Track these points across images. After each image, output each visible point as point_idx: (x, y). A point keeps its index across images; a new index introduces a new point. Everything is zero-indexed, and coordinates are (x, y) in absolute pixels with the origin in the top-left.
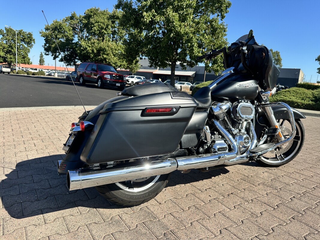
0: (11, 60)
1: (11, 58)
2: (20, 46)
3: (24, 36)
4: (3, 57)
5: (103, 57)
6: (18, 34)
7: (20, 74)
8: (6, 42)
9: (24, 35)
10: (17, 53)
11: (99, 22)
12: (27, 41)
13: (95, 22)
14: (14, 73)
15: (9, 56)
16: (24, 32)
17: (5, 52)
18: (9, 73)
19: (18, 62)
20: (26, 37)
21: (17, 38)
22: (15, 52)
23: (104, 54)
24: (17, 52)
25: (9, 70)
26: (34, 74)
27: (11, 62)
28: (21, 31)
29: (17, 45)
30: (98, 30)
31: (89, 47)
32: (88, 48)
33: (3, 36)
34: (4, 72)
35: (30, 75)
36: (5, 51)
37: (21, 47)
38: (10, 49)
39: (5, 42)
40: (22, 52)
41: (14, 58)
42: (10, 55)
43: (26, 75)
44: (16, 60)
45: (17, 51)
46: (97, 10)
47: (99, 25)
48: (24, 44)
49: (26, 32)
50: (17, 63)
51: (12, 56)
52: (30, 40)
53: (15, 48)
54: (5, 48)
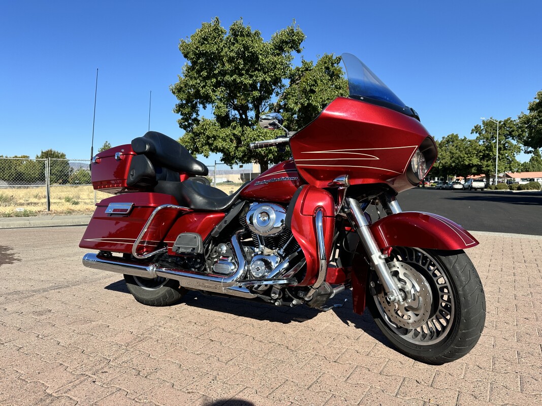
1: (487, 166)
3: (511, 128)
6: (502, 127)
7: (500, 189)
8: (483, 142)
9: (511, 126)
10: (499, 157)
12: (517, 134)
16: (511, 121)
18: (482, 189)
20: (515, 128)
21: (499, 134)
22: (494, 156)
25: (482, 184)
26: (519, 188)
28: (509, 119)
29: (500, 143)
33: (480, 134)
34: (475, 189)
35: (514, 191)
36: (481, 155)
38: (487, 152)
39: (481, 143)
40: (507, 155)
42: (487, 161)
43: (509, 190)
48: (512, 141)
50: (497, 172)
51: (489, 162)
54: (480, 152)
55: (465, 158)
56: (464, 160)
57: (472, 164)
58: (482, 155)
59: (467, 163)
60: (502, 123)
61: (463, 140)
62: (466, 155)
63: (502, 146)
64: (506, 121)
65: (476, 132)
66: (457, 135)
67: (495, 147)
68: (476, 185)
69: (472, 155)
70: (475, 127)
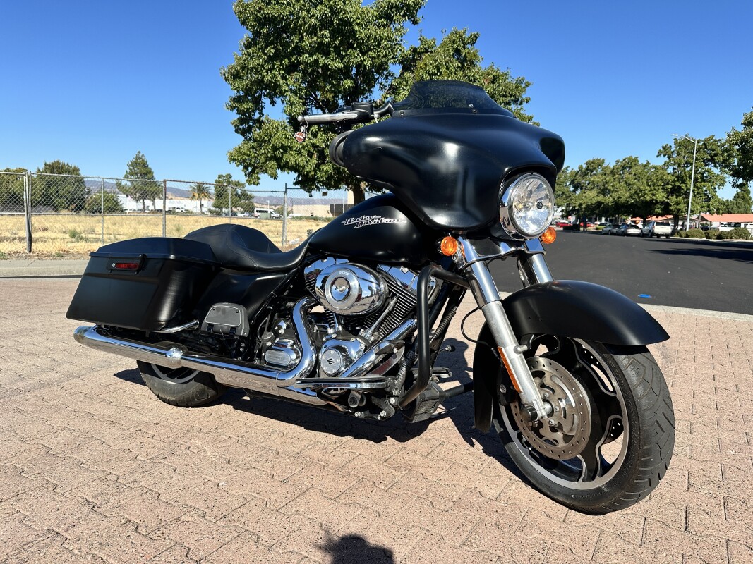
0: (678, 207)
2: (703, 174)
3: (713, 150)
4: (662, 203)
6: (701, 149)
7: (693, 236)
8: (674, 169)
9: (714, 147)
10: (693, 191)
14: (681, 236)
15: (674, 199)
16: (715, 141)
17: (668, 192)
18: (667, 236)
19: (692, 211)
20: (719, 151)
21: (697, 159)
22: (687, 189)
24: (692, 188)
27: (679, 210)
28: (711, 138)
29: (696, 172)
33: (669, 157)
34: (658, 235)
37: (705, 175)
38: (678, 184)
39: (670, 170)
41: (685, 203)
42: (677, 196)
43: (704, 239)
44: (688, 206)
45: (694, 186)
48: (714, 169)
49: (719, 140)
50: (689, 213)
51: (681, 199)
52: (728, 156)
54: (668, 183)
55: (647, 192)
56: (645, 194)
57: (656, 200)
58: (671, 189)
59: (648, 199)
60: (702, 143)
61: (645, 166)
62: (648, 188)
63: (699, 176)
64: (707, 140)
65: (664, 155)
66: (637, 158)
67: (690, 177)
68: (659, 229)
69: (657, 188)
70: (664, 148)
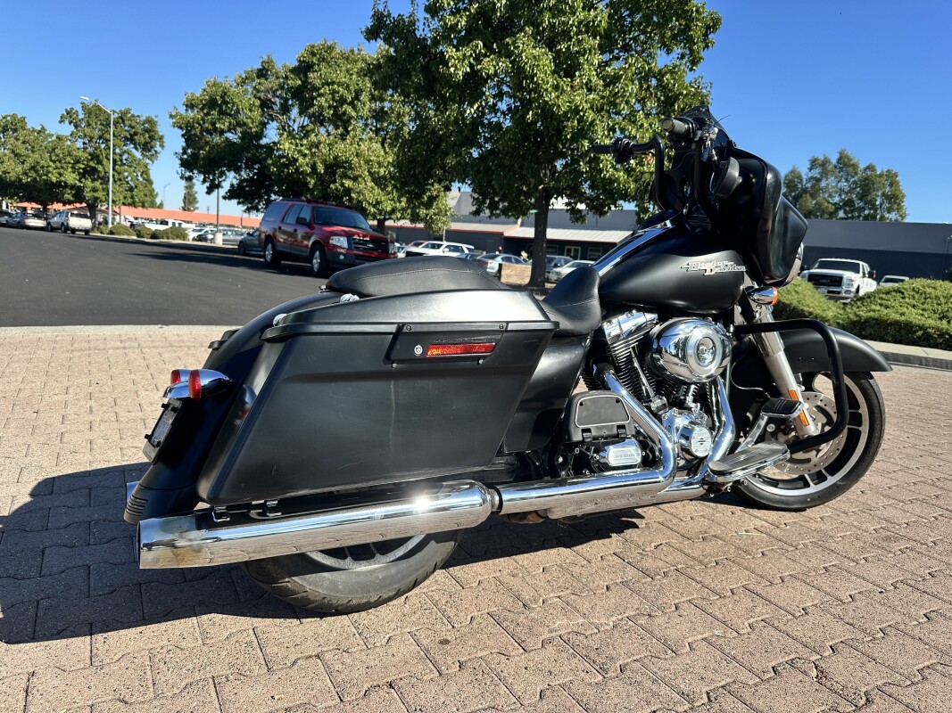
0: (96, 195)
1: (94, 190)
2: (121, 156)
4: (72, 187)
5: (342, 185)
6: (118, 122)
7: (119, 234)
8: (84, 143)
11: (333, 83)
12: (142, 140)
13: (323, 85)
14: (101, 233)
15: (89, 183)
16: (133, 116)
17: (79, 173)
18: (87, 232)
21: (114, 134)
22: (105, 172)
23: (347, 177)
24: (111, 172)
25: (86, 223)
26: (154, 235)
27: (96, 199)
28: (127, 111)
29: (114, 153)
30: (330, 107)
31: (305, 156)
32: (301, 160)
33: (76, 127)
34: (74, 231)
35: (146, 240)
36: (80, 168)
37: (124, 157)
38: (92, 164)
39: (79, 144)
40: (126, 174)
41: (103, 189)
42: (93, 181)
43: (135, 238)
44: (108, 195)
45: (114, 169)
46: (331, 48)
47: (334, 92)
48: (134, 151)
49: (138, 116)
51: (98, 184)
52: (150, 137)
53: (109, 160)
54: (79, 162)
55: (51, 169)
57: (65, 183)
58: (83, 169)
59: (54, 180)
60: (116, 115)
61: (38, 132)
63: (118, 158)
64: (123, 113)
65: (70, 123)
66: (24, 118)
68: (74, 222)
69: (64, 166)
70: (68, 113)
